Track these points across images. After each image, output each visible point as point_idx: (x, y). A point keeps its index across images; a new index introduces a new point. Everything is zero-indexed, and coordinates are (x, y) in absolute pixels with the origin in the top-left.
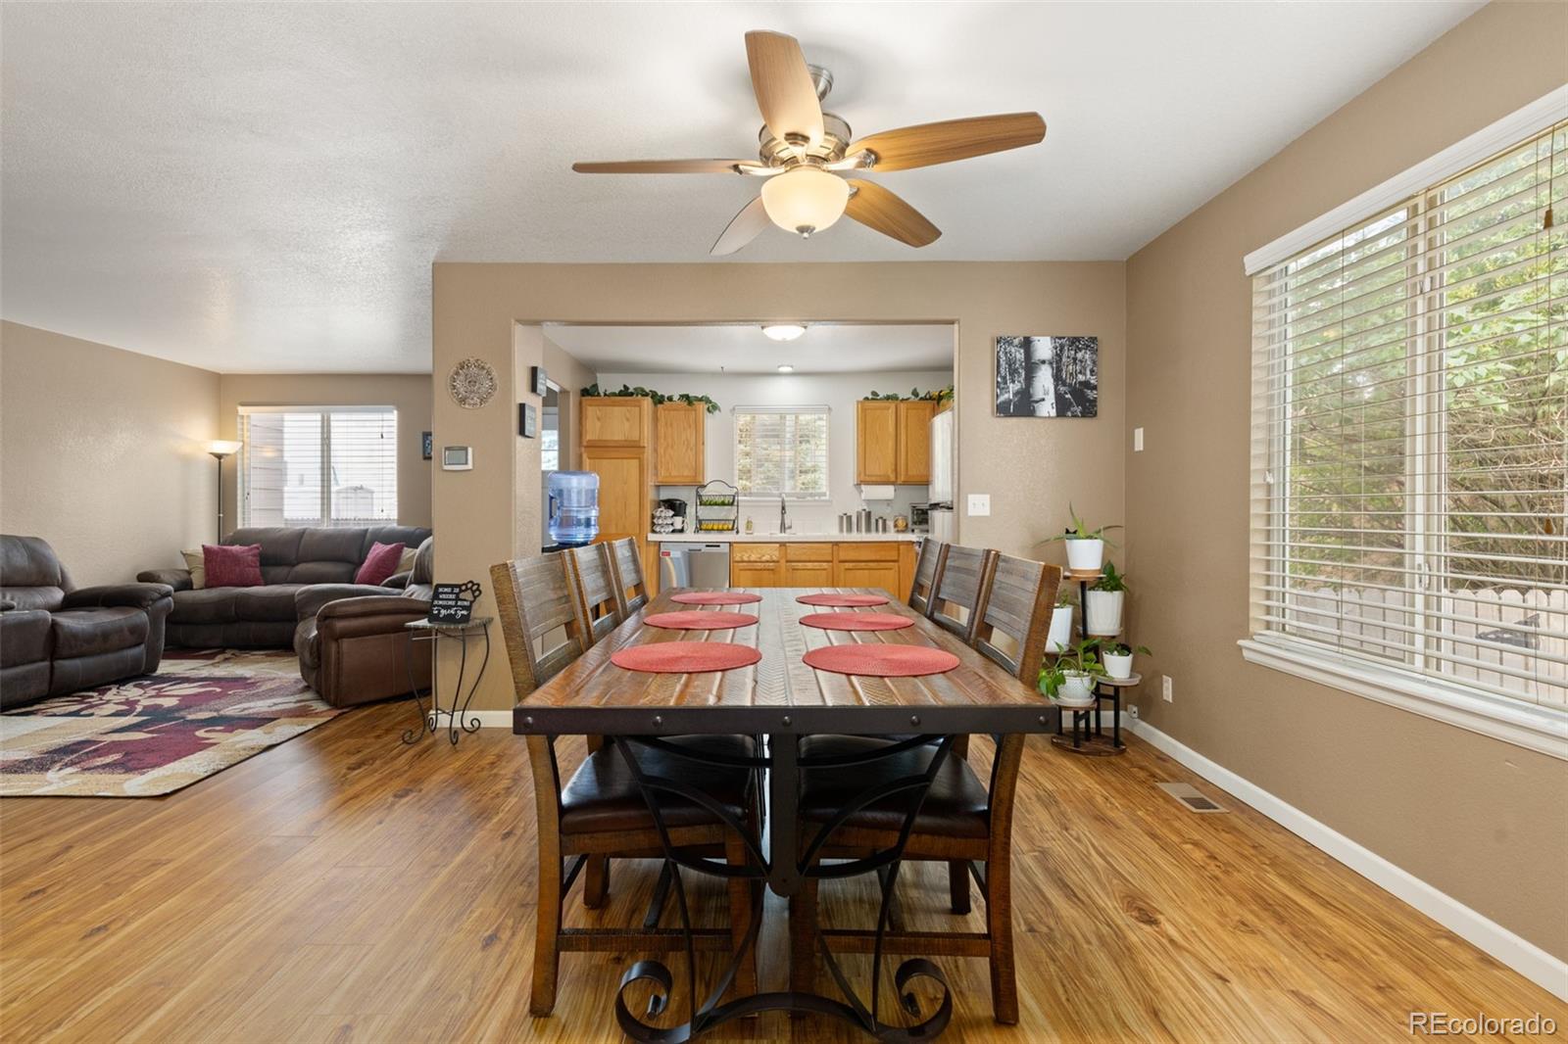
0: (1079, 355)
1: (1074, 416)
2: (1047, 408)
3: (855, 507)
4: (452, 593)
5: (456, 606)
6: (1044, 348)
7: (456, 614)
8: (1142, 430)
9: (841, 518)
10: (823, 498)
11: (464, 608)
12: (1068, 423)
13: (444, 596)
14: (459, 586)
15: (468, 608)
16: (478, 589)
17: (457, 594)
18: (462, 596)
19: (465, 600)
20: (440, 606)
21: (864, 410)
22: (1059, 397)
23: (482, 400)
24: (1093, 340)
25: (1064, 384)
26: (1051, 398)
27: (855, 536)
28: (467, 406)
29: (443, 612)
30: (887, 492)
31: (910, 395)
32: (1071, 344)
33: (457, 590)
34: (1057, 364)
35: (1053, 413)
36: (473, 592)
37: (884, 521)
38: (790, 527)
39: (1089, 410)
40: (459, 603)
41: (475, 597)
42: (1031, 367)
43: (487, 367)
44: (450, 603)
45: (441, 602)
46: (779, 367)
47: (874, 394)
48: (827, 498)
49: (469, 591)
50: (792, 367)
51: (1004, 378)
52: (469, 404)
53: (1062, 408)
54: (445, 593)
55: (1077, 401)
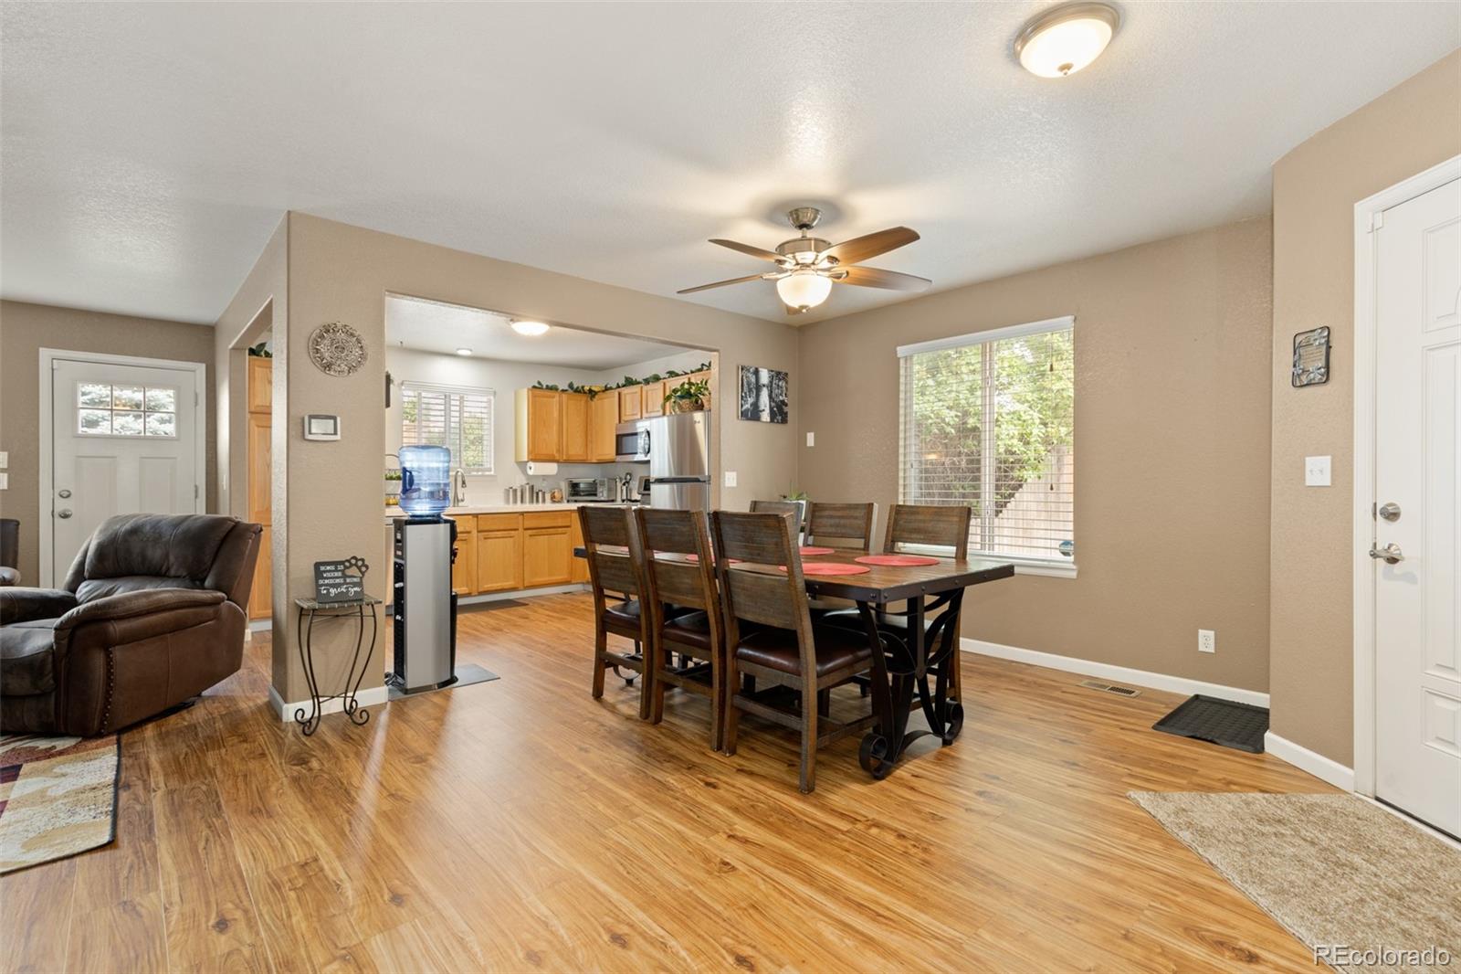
0: (780, 383)
1: (778, 422)
2: (765, 416)
3: (519, 481)
4: (336, 570)
5: (345, 583)
6: (765, 377)
7: (348, 591)
8: (812, 434)
9: (507, 491)
10: (487, 473)
11: (355, 585)
12: (775, 427)
13: (328, 575)
14: (342, 563)
15: (360, 584)
16: (364, 565)
17: (343, 571)
18: (348, 572)
19: (355, 577)
20: (327, 585)
21: (534, 396)
22: (771, 409)
23: (351, 369)
24: (786, 374)
25: (774, 401)
26: (767, 410)
27: (519, 507)
28: (332, 373)
29: (333, 591)
30: (551, 469)
31: (566, 388)
32: (778, 375)
33: (341, 567)
34: (770, 386)
35: (769, 420)
36: (359, 568)
37: (544, 494)
38: (462, 501)
39: (784, 421)
40: (348, 580)
41: (363, 573)
42: (758, 388)
43: (357, 334)
44: (337, 581)
45: (327, 581)
46: (458, 349)
47: (539, 383)
48: (492, 473)
49: (354, 568)
50: (471, 350)
51: (745, 393)
52: (335, 371)
53: (773, 415)
54: (329, 571)
55: (779, 413)
